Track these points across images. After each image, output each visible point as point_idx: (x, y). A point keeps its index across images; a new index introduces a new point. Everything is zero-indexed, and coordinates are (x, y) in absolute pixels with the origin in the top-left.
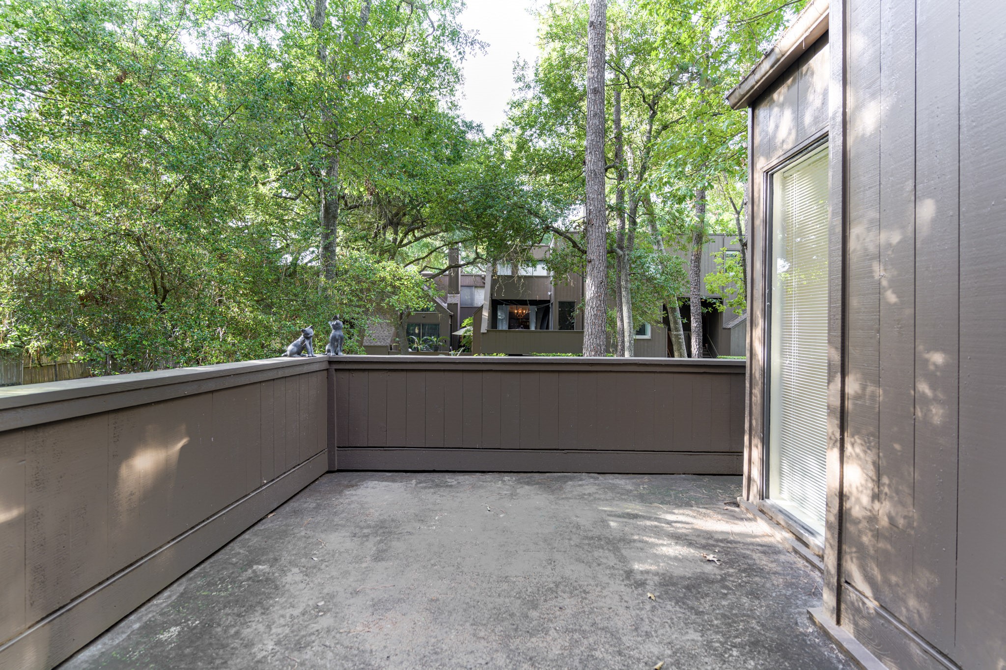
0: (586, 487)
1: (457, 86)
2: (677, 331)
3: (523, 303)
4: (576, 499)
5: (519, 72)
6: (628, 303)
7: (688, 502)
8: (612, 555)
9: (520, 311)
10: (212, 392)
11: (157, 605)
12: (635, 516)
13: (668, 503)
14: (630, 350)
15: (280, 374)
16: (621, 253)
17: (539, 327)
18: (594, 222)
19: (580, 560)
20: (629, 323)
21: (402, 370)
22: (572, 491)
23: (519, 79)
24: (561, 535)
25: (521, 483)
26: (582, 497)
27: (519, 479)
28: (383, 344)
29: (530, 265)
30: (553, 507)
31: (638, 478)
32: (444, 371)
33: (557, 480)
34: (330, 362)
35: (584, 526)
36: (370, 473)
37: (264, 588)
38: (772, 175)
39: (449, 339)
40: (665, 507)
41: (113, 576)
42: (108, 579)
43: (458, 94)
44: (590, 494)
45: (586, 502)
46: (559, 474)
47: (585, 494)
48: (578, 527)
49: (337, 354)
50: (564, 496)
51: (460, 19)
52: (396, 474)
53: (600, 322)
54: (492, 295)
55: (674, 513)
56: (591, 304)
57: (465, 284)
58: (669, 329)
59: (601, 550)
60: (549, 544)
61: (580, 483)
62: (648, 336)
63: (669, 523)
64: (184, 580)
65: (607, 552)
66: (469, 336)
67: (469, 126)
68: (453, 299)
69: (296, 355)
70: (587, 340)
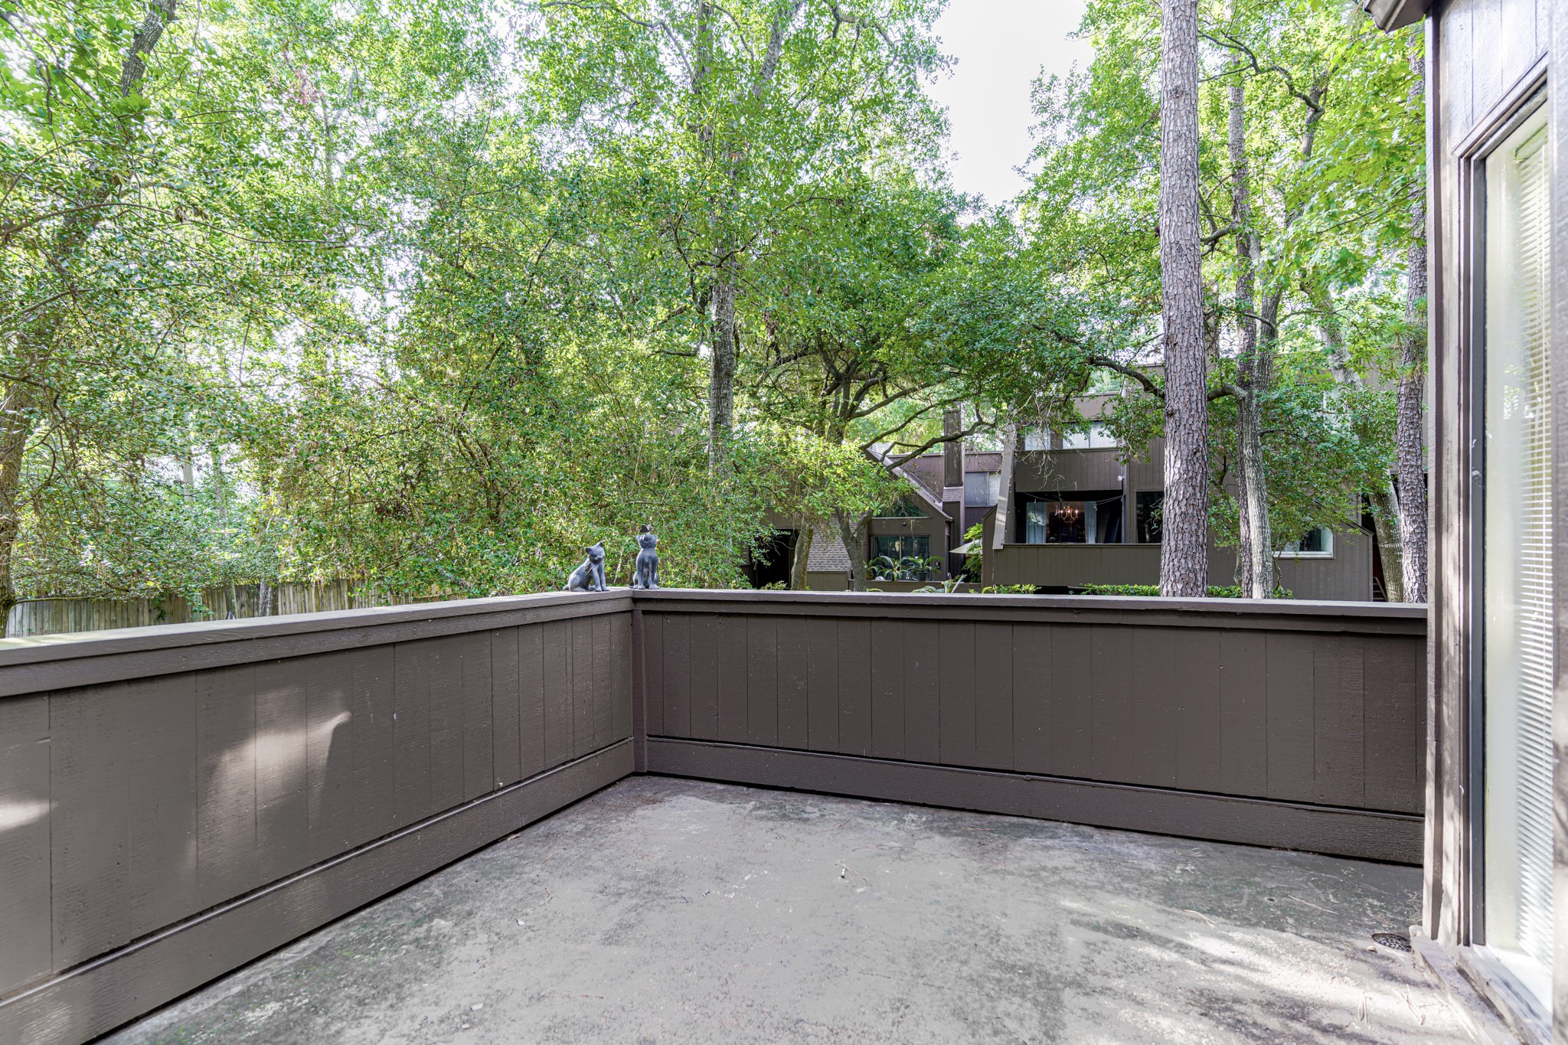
0: (1057, 853)
1: (941, 141)
2: (1393, 542)
3: (1071, 496)
4: (1022, 875)
5: (1043, 96)
6: (1259, 488)
7: (1278, 918)
8: (1036, 1015)
9: (1069, 510)
10: (394, 644)
11: (280, 961)
12: (1133, 933)
13: (1228, 914)
14: (1264, 581)
15: (530, 618)
16: (1244, 393)
17: (1102, 537)
18: (1179, 340)
19: (960, 1014)
20: (1262, 527)
21: (740, 615)
22: (1022, 859)
23: (1043, 108)
24: (952, 948)
25: (931, 829)
26: (1035, 873)
27: (933, 821)
28: (839, 569)
29: (1077, 429)
30: (966, 886)
31: (1181, 847)
32: (806, 617)
33: (1003, 830)
34: (636, 600)
35: (1009, 937)
36: (692, 783)
37: (423, 961)
38: (1483, 161)
39: (944, 560)
40: (1213, 923)
41: (212, 909)
42: (201, 914)
43: (942, 153)
44: (1055, 870)
45: (1040, 885)
46: (1015, 820)
47: (1044, 869)
48: (995, 938)
49: (647, 587)
50: (999, 867)
51: (938, 27)
52: (731, 788)
53: (1194, 527)
54: (1014, 484)
55: (1230, 940)
56: (1174, 494)
57: (973, 470)
58: (1375, 539)
59: (1017, 1000)
60: (917, 966)
61: (1049, 842)
62: (1328, 552)
63: (1205, 960)
64: (338, 925)
65: (1029, 1005)
66: (977, 555)
67: (962, 204)
68: (950, 494)
69: (579, 589)
70: (1168, 561)
